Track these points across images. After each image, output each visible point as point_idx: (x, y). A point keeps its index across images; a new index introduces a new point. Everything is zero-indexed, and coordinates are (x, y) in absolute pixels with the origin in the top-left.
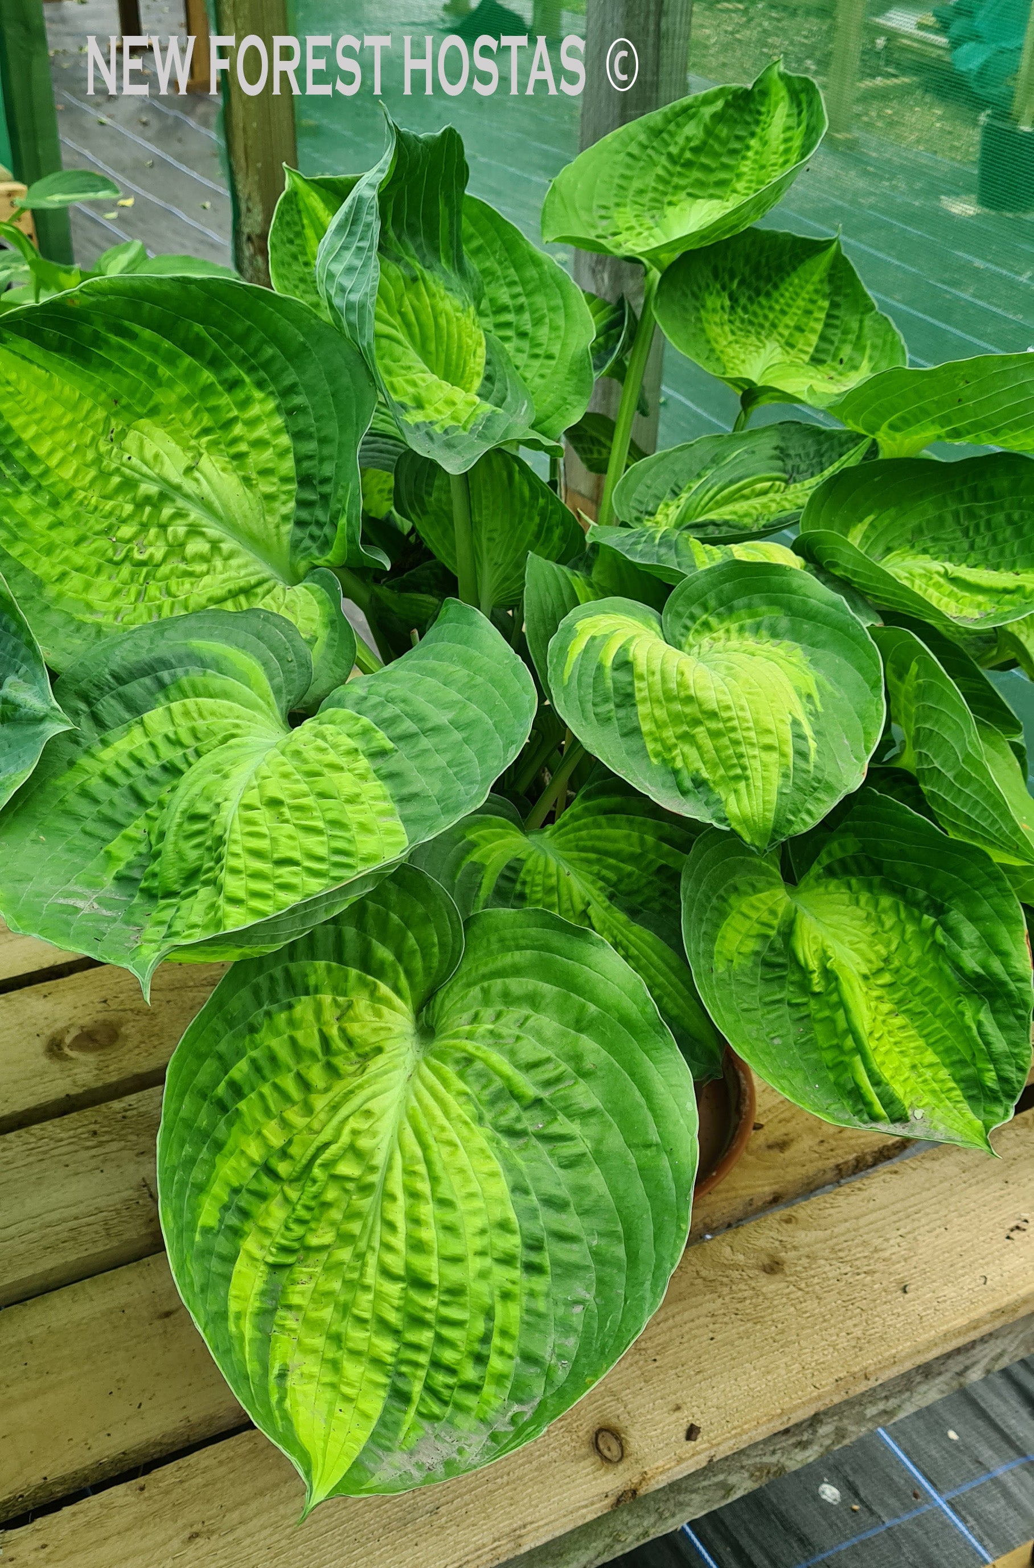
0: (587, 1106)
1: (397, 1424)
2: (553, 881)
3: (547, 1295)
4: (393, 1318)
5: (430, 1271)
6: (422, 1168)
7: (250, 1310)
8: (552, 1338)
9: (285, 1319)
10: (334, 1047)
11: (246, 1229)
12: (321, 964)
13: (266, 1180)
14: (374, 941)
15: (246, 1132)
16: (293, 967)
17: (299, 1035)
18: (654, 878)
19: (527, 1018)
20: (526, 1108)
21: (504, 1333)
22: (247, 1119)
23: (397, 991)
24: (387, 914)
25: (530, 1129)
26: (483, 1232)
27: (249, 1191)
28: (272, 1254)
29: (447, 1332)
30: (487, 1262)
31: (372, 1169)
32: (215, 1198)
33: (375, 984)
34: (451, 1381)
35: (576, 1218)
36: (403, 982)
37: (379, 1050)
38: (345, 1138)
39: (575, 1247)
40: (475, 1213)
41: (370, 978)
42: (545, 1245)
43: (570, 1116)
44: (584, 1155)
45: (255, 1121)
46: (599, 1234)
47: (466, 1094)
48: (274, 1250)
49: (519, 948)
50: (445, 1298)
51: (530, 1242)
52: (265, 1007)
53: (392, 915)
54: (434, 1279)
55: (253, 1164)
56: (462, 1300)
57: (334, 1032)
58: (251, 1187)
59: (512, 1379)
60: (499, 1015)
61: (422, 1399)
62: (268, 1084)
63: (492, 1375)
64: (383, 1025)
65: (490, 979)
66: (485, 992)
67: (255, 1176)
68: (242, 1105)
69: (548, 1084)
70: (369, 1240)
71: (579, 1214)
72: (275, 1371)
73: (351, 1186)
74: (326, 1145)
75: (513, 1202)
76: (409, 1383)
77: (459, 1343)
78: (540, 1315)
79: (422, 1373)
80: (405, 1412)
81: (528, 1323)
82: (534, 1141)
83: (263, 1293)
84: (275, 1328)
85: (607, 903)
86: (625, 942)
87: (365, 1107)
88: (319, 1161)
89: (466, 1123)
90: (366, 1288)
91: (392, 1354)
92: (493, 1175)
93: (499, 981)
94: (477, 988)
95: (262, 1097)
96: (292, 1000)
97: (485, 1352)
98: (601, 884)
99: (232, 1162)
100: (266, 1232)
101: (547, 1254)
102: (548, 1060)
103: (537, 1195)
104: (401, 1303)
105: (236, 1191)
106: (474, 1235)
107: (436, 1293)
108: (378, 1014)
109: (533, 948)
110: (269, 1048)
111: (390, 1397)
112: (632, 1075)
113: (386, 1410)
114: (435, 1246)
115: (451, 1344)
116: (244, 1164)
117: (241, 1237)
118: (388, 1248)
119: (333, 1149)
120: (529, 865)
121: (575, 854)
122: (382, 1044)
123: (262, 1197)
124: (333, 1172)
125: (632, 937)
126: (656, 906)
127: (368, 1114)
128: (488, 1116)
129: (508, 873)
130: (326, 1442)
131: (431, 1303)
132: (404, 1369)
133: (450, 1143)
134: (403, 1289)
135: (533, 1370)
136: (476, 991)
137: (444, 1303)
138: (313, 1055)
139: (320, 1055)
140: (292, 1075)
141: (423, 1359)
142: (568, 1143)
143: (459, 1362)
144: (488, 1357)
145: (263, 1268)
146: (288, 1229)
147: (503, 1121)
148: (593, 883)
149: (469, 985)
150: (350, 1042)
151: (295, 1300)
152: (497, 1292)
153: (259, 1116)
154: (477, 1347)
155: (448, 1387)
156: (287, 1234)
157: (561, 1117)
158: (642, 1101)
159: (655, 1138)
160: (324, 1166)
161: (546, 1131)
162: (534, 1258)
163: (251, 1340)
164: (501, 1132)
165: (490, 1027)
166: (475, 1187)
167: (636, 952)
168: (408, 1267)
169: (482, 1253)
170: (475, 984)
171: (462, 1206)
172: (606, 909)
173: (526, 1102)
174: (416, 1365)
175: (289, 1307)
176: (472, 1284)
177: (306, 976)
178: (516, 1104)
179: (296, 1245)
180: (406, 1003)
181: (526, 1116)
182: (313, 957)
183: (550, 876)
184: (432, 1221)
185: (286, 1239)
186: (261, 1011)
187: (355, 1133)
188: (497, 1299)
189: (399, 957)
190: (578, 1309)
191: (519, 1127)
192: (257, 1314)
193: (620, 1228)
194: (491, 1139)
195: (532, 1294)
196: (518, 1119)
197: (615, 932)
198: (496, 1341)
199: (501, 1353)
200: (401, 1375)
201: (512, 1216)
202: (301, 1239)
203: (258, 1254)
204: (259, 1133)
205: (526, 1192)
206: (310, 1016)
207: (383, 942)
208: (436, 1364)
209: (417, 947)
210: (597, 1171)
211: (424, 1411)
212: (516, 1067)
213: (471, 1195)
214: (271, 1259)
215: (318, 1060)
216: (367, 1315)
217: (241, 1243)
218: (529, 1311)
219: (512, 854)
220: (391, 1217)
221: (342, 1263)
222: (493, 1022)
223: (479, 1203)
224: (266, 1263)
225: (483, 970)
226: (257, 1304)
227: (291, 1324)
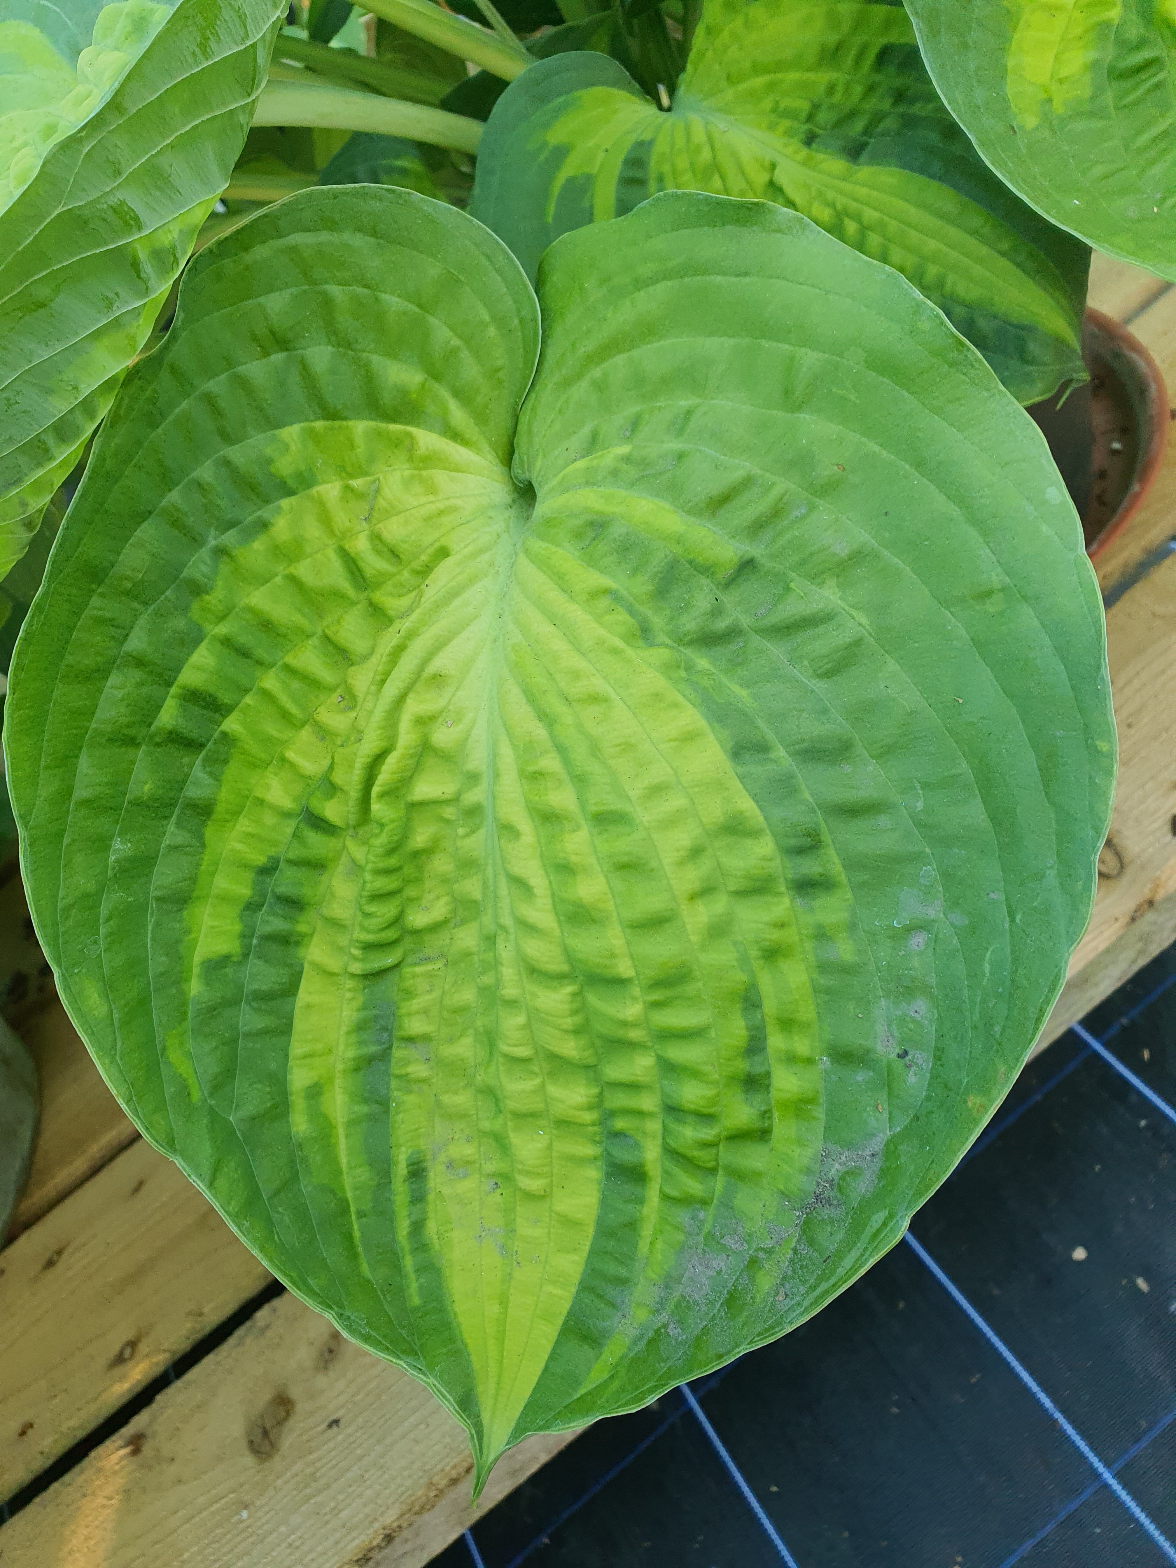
0: (842, 550)
1: (632, 1225)
2: (706, 155)
3: (852, 927)
4: (570, 1048)
5: (613, 956)
6: (551, 763)
7: (340, 1066)
8: (882, 1007)
9: (408, 1063)
10: (368, 572)
11: (302, 928)
12: (291, 433)
13: (313, 837)
14: (375, 359)
15: (256, 765)
16: (236, 454)
17: (302, 570)
18: (878, 78)
19: (689, 413)
20: (729, 584)
21: (787, 1024)
22: (250, 744)
23: (455, 435)
24: (377, 299)
25: (745, 621)
26: (696, 853)
27: (291, 862)
28: (355, 959)
29: (677, 1053)
30: (720, 904)
31: (473, 778)
32: (224, 898)
33: (409, 435)
34: (708, 1133)
35: (872, 767)
36: (458, 415)
37: (443, 553)
38: (406, 737)
39: (884, 821)
40: (671, 822)
41: (394, 427)
42: (826, 838)
43: (817, 577)
44: (858, 642)
45: (268, 741)
46: (925, 786)
47: (607, 592)
48: (356, 952)
49: (640, 284)
50: (656, 996)
51: (793, 842)
52: (212, 542)
53: (385, 296)
54: (624, 968)
55: (287, 815)
56: (690, 989)
57: (361, 545)
58: (291, 855)
59: (822, 1099)
60: (635, 424)
61: (667, 1173)
62: (272, 672)
63: (785, 1105)
64: (441, 506)
65: (602, 360)
66: (600, 387)
67: (295, 835)
68: (232, 724)
69: (757, 528)
70: (496, 916)
71: (877, 757)
72: (401, 1169)
73: (449, 812)
74: (379, 759)
75: (742, 778)
76: (637, 1146)
77: (707, 1068)
78: (846, 970)
79: (654, 1126)
80: (640, 1201)
81: (828, 991)
82: (756, 641)
83: (360, 1027)
84: (394, 1083)
85: (804, 152)
86: (853, 205)
87: (431, 669)
88: (376, 790)
89: (615, 651)
90: (512, 1004)
91: (590, 1108)
92: (689, 737)
93: (620, 360)
94: (584, 384)
95: (267, 695)
96: (264, 513)
97: (759, 1069)
98: (786, 124)
99: (244, 825)
100: (336, 924)
101: (832, 852)
102: (748, 482)
103: (786, 747)
104: (578, 1019)
105: (267, 870)
106: (681, 863)
107: (636, 991)
108: (432, 489)
109: (667, 276)
110: (250, 610)
111: (608, 1176)
112: (919, 465)
113: (604, 1203)
114: (610, 906)
115: (693, 1073)
116: (269, 819)
117: (298, 944)
118: (529, 928)
119: (391, 763)
120: (660, 147)
121: (729, 94)
122: (444, 542)
123: (317, 865)
124: (410, 798)
125: (862, 191)
126: (890, 123)
127: (438, 680)
128: (658, 621)
129: (631, 173)
130: (504, 1302)
131: (632, 1010)
132: (620, 1124)
133: (595, 699)
134: (574, 995)
135: (861, 1076)
136: (581, 390)
137: (656, 1005)
138: (337, 595)
139: (351, 592)
140: (314, 641)
141: (648, 1102)
142: (821, 630)
143: (714, 1101)
144: (768, 1074)
145: (350, 984)
146: (367, 915)
147: (690, 624)
148: (772, 127)
149: (567, 383)
150: (394, 554)
151: (415, 1026)
152: (754, 953)
153: (272, 729)
154: (742, 1066)
155: (706, 1145)
156: (366, 922)
157: (798, 584)
158: (953, 510)
159: (996, 577)
160: (387, 794)
161: (774, 619)
162: (810, 867)
163: (351, 1124)
164: (690, 643)
165: (624, 449)
166: (659, 772)
167: (876, 215)
168: (569, 955)
169: (705, 891)
170: (579, 376)
171: (645, 816)
172: (805, 163)
173: (721, 575)
174: (639, 1114)
175: (410, 1040)
176: (703, 958)
177: (269, 461)
178: (704, 581)
179: (391, 934)
180: (479, 451)
181: (728, 600)
182: (273, 423)
183: (698, 149)
184: (593, 860)
185: (369, 932)
186: (204, 553)
187: (424, 722)
188: (757, 965)
189: (435, 374)
190: (918, 940)
191: (722, 625)
192: (356, 1070)
193: (964, 767)
194: (667, 668)
195: (821, 935)
196: (717, 611)
197: (830, 195)
198: (776, 1041)
199: (791, 1059)
200: (617, 1135)
201: (747, 805)
202: (397, 921)
203: (334, 964)
204: (283, 760)
205: (762, 748)
206: (313, 531)
207: (392, 354)
208: (673, 1110)
209: (456, 342)
210: (892, 665)
211: (674, 1193)
212: (689, 512)
213: (656, 791)
214: (357, 968)
215: (354, 604)
216: (523, 1052)
217: (301, 952)
218: (824, 967)
219: (632, 139)
220: (518, 870)
221: (468, 954)
222: (628, 439)
223: (676, 802)
224: (353, 976)
225: (588, 346)
226: (351, 1053)
227: (418, 1070)
